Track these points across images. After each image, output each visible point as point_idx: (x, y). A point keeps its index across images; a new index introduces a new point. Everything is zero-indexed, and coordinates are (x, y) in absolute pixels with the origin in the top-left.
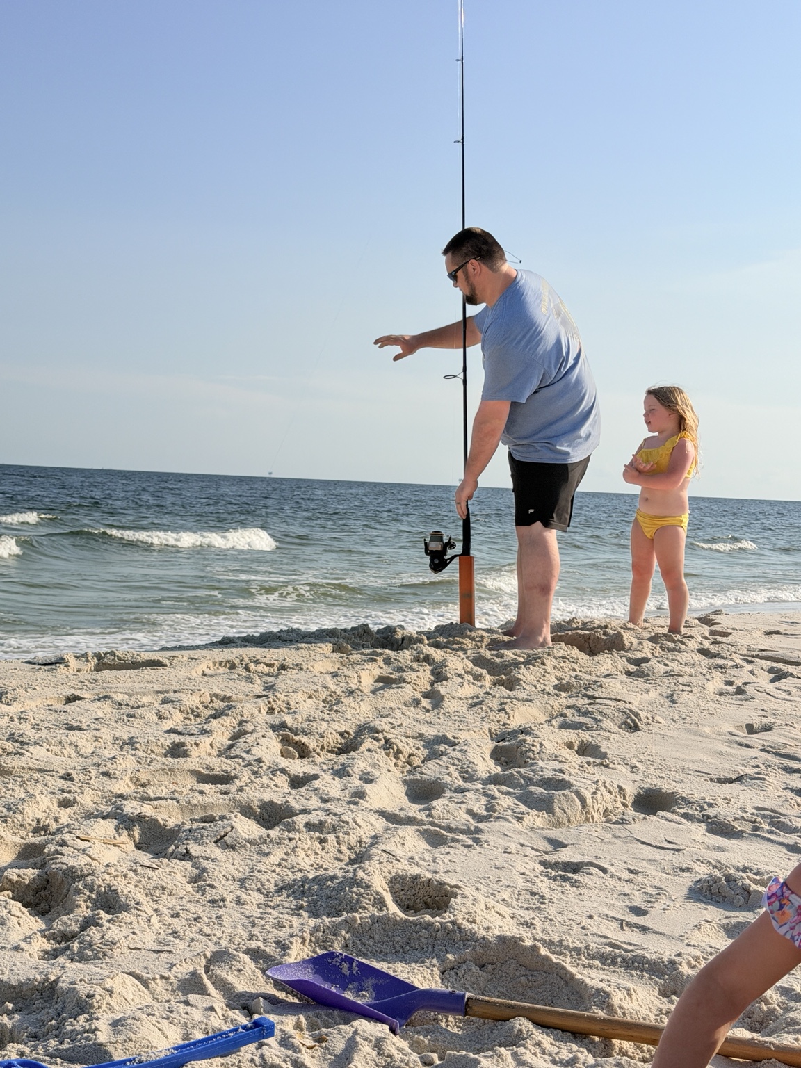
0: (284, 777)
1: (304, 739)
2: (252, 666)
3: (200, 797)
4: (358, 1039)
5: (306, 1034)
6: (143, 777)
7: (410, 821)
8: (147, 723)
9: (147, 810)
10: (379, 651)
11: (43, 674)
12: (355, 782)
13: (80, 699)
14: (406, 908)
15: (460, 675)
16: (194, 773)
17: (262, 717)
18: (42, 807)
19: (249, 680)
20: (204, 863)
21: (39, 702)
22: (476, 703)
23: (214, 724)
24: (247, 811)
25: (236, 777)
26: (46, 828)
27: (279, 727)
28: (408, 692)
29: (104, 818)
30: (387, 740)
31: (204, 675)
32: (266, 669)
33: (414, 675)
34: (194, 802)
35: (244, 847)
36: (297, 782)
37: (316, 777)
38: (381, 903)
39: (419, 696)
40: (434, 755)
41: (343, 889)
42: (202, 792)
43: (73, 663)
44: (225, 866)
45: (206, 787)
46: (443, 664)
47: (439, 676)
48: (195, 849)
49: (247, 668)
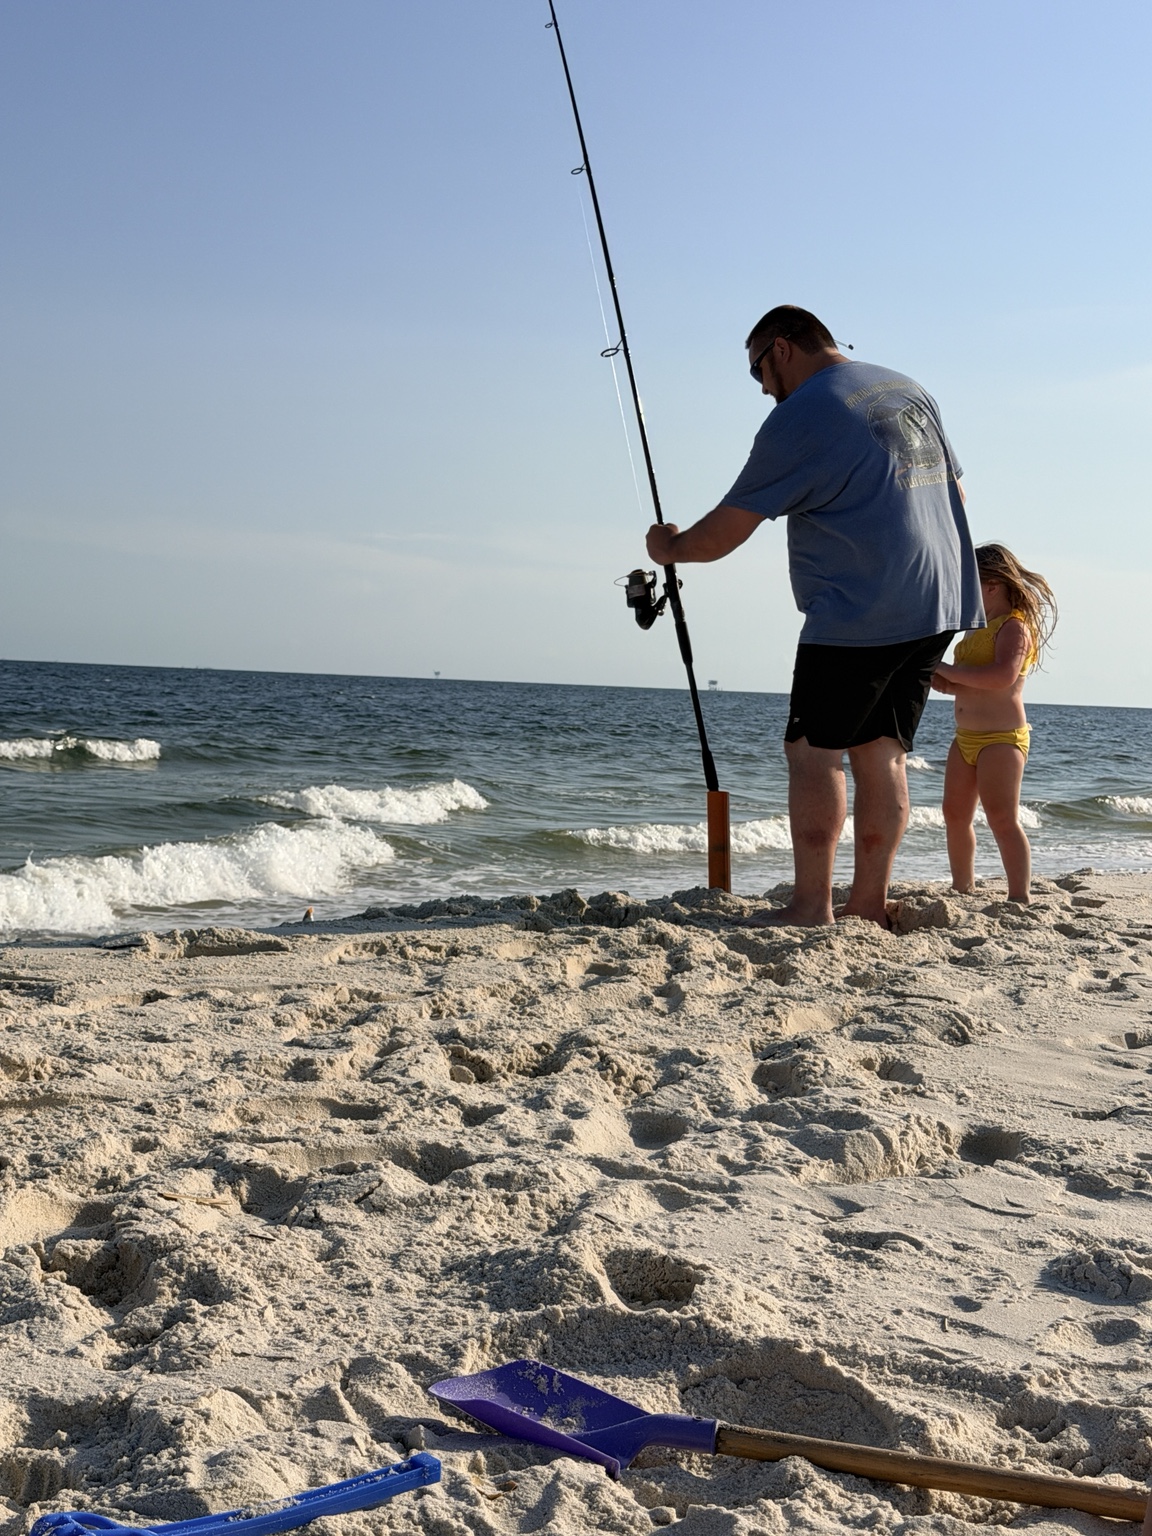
0: (455, 1109)
1: (485, 1055)
2: (410, 950)
3: (334, 1138)
4: (561, 1486)
5: (487, 1479)
6: (254, 1109)
7: (636, 1173)
8: (260, 1032)
9: (259, 1156)
10: (592, 928)
11: (110, 962)
12: (558, 1117)
13: (164, 996)
14: (628, 1297)
15: (709, 964)
16: (327, 1103)
17: (424, 1023)
18: (109, 1151)
19: (406, 970)
20: (341, 1232)
21: (106, 1001)
22: (732, 1003)
23: (356, 1032)
24: (402, 1158)
25: (387, 1109)
26: (115, 1181)
27: (448, 1038)
28: (634, 987)
29: (197, 1167)
30: (603, 1056)
31: (341, 962)
32: (430, 955)
33: (642, 963)
34: (326, 1144)
35: (398, 1208)
36: (474, 1117)
37: (501, 1109)
38: (594, 1290)
39: (649, 992)
40: (671, 1078)
41: (539, 1271)
42: (337, 1131)
43: (155, 946)
44: (371, 1236)
45: (343, 1123)
46: (685, 946)
47: (679, 963)
48: (327, 1212)
49: (403, 953)
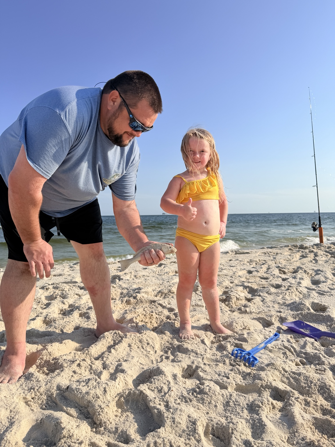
0: (281, 278)
1: (284, 270)
2: (270, 253)
3: (261, 282)
4: (307, 342)
5: (293, 339)
6: (248, 277)
7: (314, 290)
8: (247, 266)
9: (250, 285)
10: (300, 250)
11: (224, 255)
12: (298, 280)
13: (232, 260)
14: (315, 311)
15: (321, 255)
16: (260, 277)
17: (274, 265)
18: (227, 283)
19: (269, 256)
20: (264, 297)
21: (224, 261)
22: (326, 262)
23: (263, 266)
24: (273, 286)
25: (269, 278)
26: (228, 288)
27: (278, 267)
28: (309, 259)
29: (240, 286)
30: (305, 270)
31: (259, 255)
32: (273, 254)
33: (310, 255)
34: (260, 283)
35: (273, 294)
36: (284, 280)
37: (288, 279)
38: (309, 309)
39: (312, 260)
40: (317, 274)
41: (299, 305)
42: (262, 281)
43: (230, 253)
44: (269, 298)
45: (262, 280)
46: (317, 253)
47: (316, 255)
48: (261, 294)
49: (269, 254)
